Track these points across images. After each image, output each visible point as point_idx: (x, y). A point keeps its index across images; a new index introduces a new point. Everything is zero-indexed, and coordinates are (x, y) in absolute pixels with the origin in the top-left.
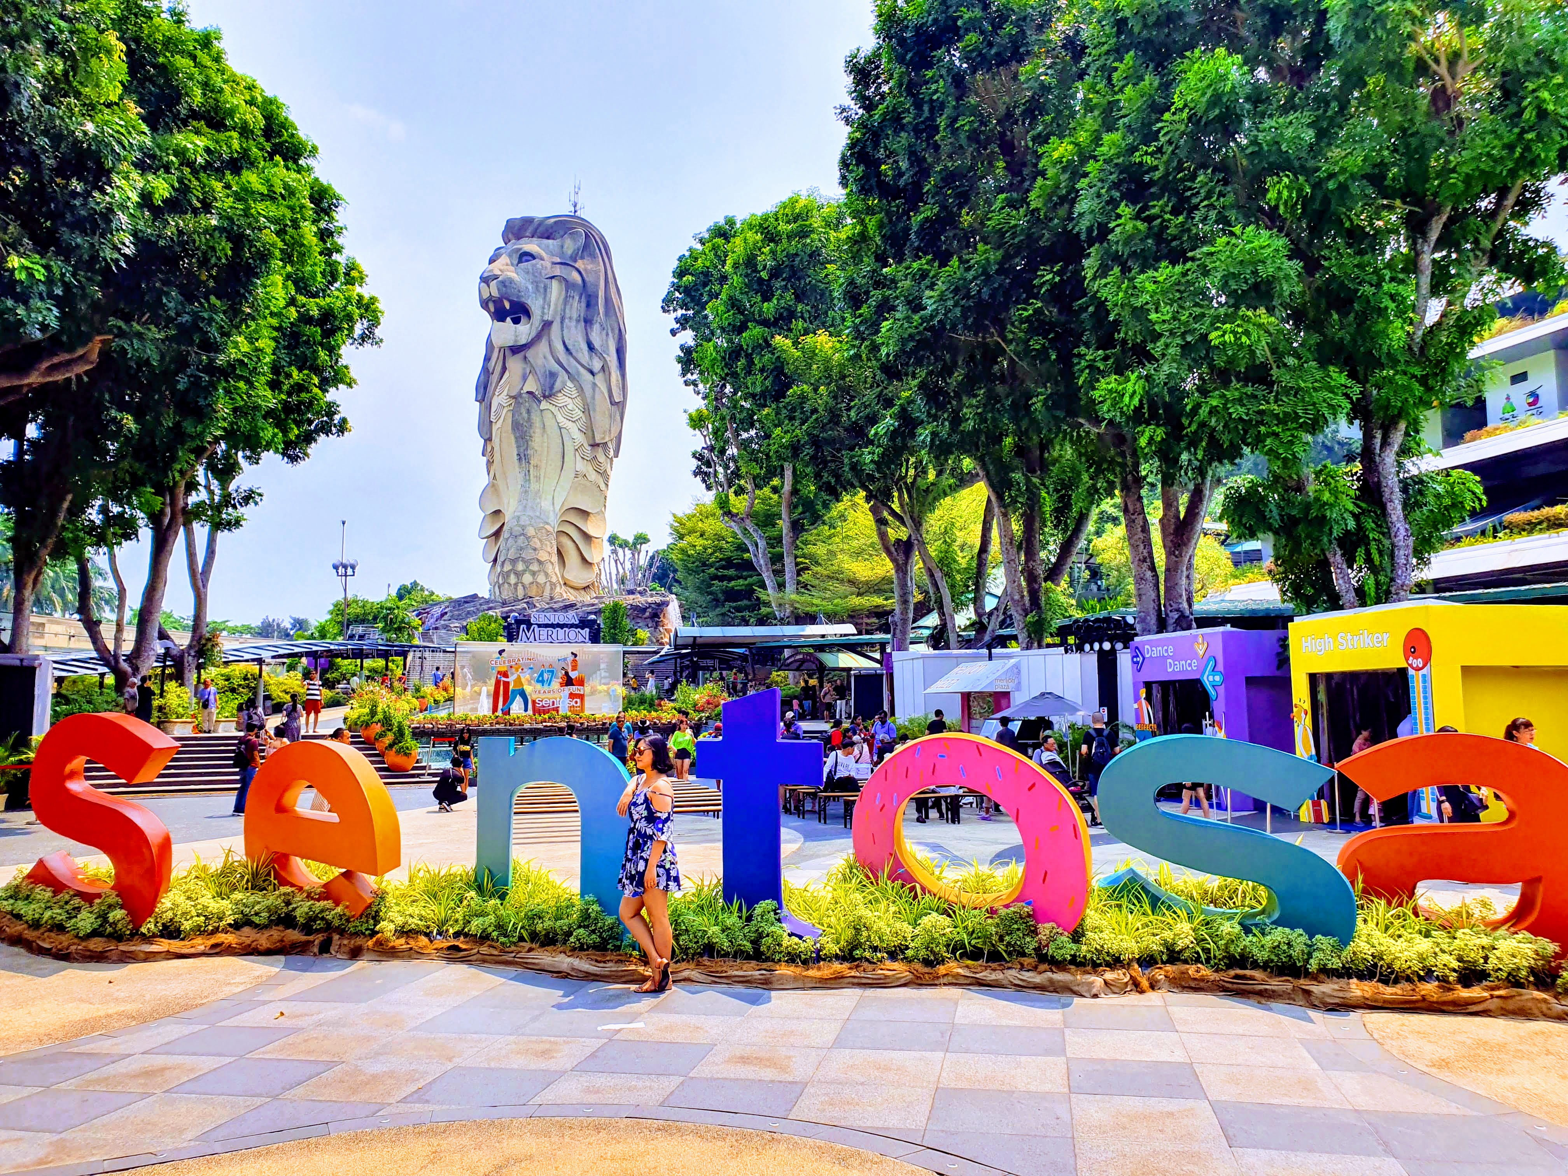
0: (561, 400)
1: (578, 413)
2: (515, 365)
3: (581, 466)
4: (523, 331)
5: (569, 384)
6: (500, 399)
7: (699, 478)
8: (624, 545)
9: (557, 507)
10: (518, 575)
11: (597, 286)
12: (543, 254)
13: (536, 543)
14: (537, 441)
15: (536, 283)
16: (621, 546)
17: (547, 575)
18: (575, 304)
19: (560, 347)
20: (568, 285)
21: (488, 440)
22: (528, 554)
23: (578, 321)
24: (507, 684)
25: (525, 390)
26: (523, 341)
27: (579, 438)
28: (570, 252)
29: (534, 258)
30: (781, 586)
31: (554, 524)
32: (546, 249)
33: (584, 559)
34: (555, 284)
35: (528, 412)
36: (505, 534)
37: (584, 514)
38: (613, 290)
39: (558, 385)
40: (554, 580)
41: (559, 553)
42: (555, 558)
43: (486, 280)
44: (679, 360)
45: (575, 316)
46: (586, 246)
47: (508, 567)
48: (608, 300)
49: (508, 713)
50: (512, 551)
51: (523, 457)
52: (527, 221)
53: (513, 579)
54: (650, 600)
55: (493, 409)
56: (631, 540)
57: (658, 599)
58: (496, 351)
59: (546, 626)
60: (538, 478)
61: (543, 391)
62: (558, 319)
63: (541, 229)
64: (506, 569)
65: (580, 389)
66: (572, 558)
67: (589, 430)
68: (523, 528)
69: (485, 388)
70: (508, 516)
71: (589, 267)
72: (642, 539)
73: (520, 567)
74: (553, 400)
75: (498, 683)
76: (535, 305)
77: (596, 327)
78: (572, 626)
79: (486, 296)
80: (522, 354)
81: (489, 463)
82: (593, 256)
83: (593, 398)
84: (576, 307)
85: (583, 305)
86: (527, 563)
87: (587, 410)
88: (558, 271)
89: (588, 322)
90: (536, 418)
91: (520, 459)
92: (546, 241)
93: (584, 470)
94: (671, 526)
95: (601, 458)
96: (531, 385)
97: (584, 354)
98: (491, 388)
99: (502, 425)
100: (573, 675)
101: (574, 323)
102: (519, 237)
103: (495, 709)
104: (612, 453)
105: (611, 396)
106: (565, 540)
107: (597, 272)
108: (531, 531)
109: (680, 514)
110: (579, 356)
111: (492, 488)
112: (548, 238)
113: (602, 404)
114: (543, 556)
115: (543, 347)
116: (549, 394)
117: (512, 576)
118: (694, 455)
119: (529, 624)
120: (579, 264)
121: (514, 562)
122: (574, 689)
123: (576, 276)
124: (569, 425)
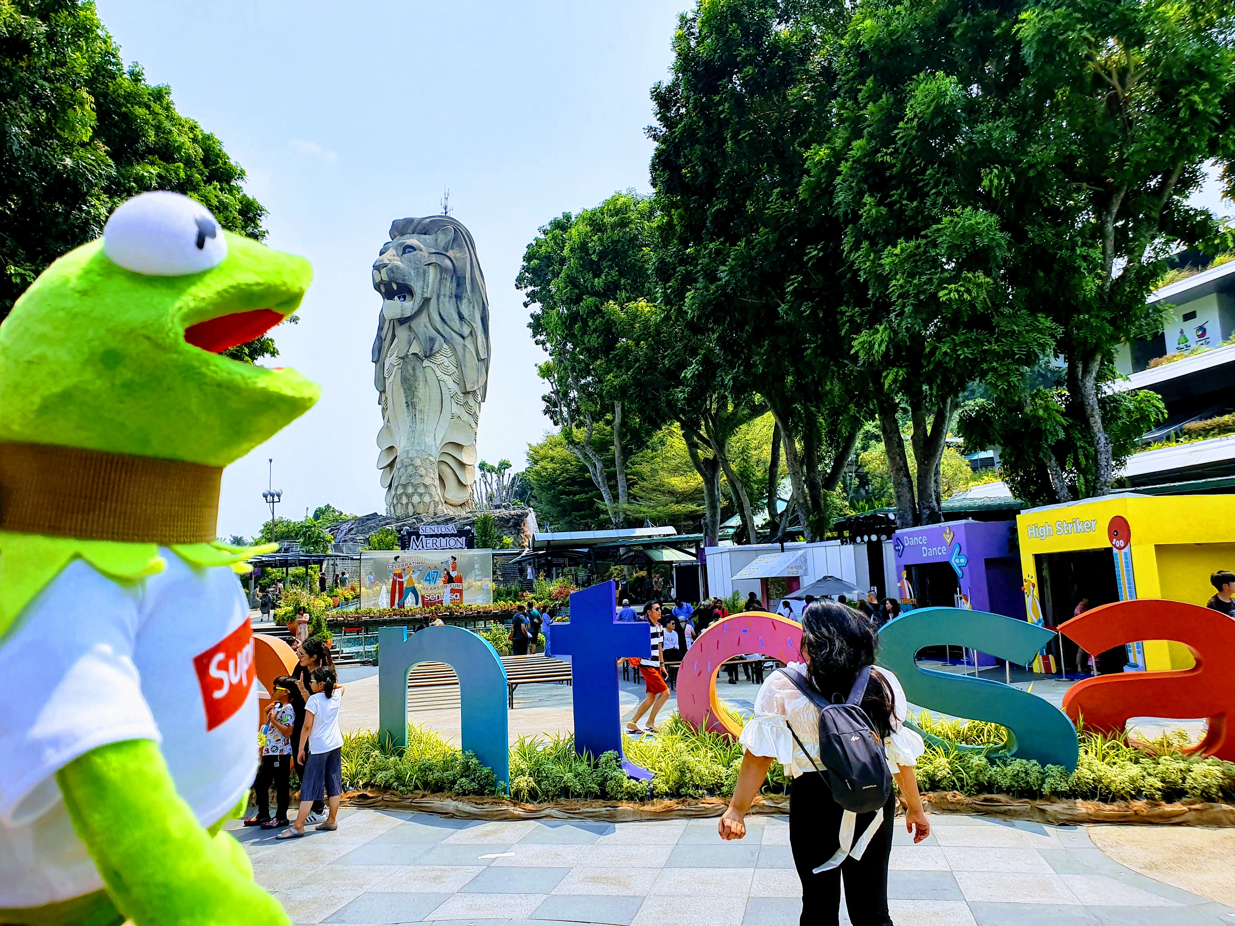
0: (439, 359)
1: (452, 369)
2: (402, 333)
3: (456, 409)
4: (408, 306)
5: (445, 346)
6: (391, 360)
7: (547, 416)
8: (491, 470)
9: (438, 442)
10: (409, 496)
11: (465, 270)
12: (422, 246)
13: (422, 471)
14: (422, 391)
15: (417, 269)
16: (489, 471)
17: (431, 495)
18: (448, 284)
19: (437, 318)
20: (442, 269)
21: (382, 392)
22: (416, 480)
23: (450, 297)
24: (401, 584)
25: (411, 352)
26: (408, 315)
27: (454, 388)
28: (443, 245)
29: (415, 250)
30: (615, 498)
31: (435, 457)
32: (424, 242)
33: (460, 482)
34: (431, 270)
35: (414, 369)
36: (398, 465)
37: (459, 446)
38: (477, 272)
39: (436, 347)
40: (437, 499)
41: (441, 479)
42: (437, 482)
43: (377, 268)
44: (530, 325)
45: (448, 293)
46: (455, 239)
47: (400, 491)
48: (473, 279)
49: (402, 606)
50: (403, 478)
51: (410, 405)
52: (409, 221)
53: (404, 500)
54: (512, 512)
55: (386, 368)
56: (496, 466)
57: (519, 512)
58: (387, 322)
59: (432, 536)
60: (422, 420)
61: (425, 352)
62: (435, 297)
63: (420, 227)
64: (398, 493)
65: (454, 350)
66: (450, 481)
67: (461, 381)
68: (412, 459)
69: (379, 352)
70: (399, 451)
71: (458, 255)
72: (505, 465)
73: (410, 490)
74: (433, 359)
75: (394, 582)
76: (417, 286)
77: (465, 301)
78: (452, 535)
79: (378, 280)
80: (407, 325)
81: (384, 410)
82: (460, 246)
83: (464, 357)
84: (449, 286)
85: (454, 284)
86: (416, 487)
87: (459, 366)
88: (433, 259)
89: (458, 297)
90: (419, 374)
91: (408, 406)
92: (423, 236)
93: (459, 414)
94: (528, 454)
95: (471, 402)
96: (415, 348)
97: (456, 323)
98: (384, 351)
99: (393, 381)
100: (453, 574)
101: (447, 299)
102: (402, 234)
103: (392, 604)
104: (480, 399)
105: (478, 354)
106: (445, 468)
107: (464, 259)
108: (418, 462)
109: (534, 444)
110: (452, 324)
111: (387, 428)
112: (425, 234)
113: (471, 362)
114: (428, 481)
115: (424, 318)
116: (429, 355)
117: (404, 498)
118: (544, 398)
119: (418, 535)
120: (450, 253)
121: (405, 486)
122: (454, 585)
123: (448, 262)
124: (446, 378)
